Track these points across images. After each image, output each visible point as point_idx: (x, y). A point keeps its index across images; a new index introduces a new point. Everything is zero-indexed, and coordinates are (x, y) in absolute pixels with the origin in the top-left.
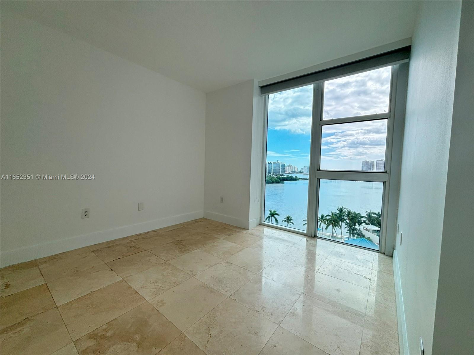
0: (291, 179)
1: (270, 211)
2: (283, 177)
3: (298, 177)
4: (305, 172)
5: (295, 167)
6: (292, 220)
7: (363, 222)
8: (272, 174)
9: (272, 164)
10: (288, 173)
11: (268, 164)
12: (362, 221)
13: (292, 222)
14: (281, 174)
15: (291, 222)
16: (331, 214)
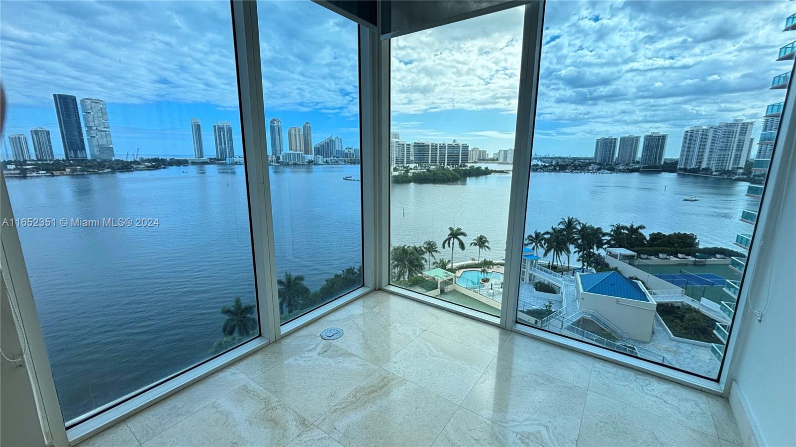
0: (478, 173)
1: (451, 229)
2: (464, 168)
3: (490, 168)
4: (501, 160)
5: (484, 151)
6: (487, 241)
7: (605, 244)
8: (446, 164)
9: (447, 147)
10: (473, 163)
11: (440, 146)
12: (605, 241)
13: (488, 246)
14: (461, 164)
15: (486, 246)
16: (551, 231)
